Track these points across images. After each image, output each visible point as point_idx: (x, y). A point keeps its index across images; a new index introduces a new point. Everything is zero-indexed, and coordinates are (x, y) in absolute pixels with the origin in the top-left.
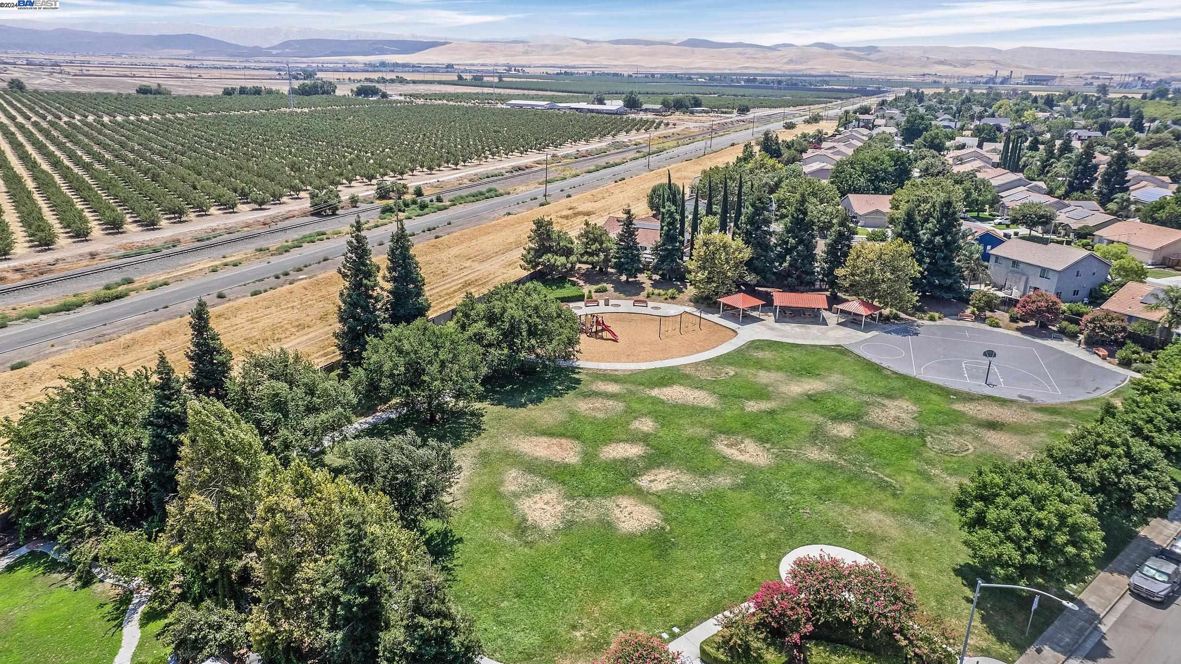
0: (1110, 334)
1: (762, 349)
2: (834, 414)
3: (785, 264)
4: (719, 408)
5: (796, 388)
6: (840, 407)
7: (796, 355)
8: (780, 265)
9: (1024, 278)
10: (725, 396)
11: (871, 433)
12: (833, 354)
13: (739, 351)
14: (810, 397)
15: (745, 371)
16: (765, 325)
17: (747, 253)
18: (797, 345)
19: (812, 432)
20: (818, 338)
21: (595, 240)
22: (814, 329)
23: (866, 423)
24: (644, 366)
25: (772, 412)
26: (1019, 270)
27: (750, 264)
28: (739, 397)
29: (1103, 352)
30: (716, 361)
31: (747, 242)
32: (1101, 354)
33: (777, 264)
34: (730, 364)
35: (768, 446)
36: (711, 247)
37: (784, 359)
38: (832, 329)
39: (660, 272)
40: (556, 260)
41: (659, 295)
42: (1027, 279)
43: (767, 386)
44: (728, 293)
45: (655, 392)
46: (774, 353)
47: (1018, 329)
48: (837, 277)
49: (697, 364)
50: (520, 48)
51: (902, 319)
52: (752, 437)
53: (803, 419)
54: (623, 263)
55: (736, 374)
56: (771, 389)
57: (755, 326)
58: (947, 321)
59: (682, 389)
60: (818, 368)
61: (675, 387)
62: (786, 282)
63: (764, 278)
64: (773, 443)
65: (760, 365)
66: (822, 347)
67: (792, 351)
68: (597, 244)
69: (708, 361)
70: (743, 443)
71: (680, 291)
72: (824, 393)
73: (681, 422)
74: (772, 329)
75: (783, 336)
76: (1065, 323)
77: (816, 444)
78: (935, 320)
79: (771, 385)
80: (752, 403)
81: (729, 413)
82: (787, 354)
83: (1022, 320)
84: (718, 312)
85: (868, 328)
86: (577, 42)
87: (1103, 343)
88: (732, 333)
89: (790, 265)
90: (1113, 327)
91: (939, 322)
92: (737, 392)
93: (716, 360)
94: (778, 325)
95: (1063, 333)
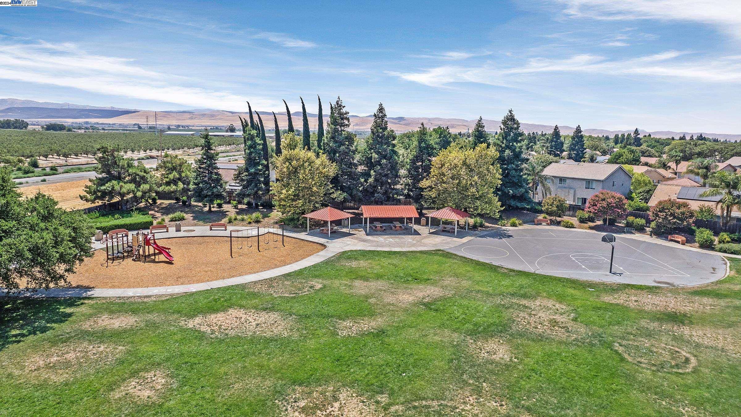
0: (682, 220)
1: (356, 259)
2: (470, 326)
3: (371, 180)
4: (296, 336)
5: (406, 297)
6: (474, 315)
7: (395, 261)
8: (366, 181)
9: (572, 191)
10: (307, 317)
11: (537, 351)
12: (436, 258)
13: (327, 262)
14: (427, 305)
15: (337, 283)
16: (357, 239)
17: (332, 170)
18: (395, 253)
19: (451, 361)
20: (413, 245)
21: (174, 169)
22: (409, 239)
23: (521, 335)
24: (194, 288)
25: (381, 333)
26: (566, 185)
27: (335, 181)
28: (329, 316)
29: (680, 238)
30: (298, 275)
31: (332, 160)
32: (680, 240)
33: (362, 180)
34: (316, 276)
35: (383, 399)
36: (294, 163)
37: (382, 267)
38: (425, 237)
39: (246, 200)
40: (121, 187)
41: (243, 220)
42: (575, 191)
43: (367, 297)
44: (315, 209)
45: (195, 322)
46: (369, 261)
47: (591, 228)
48: (422, 189)
49: (271, 279)
50: (187, 116)
51: (488, 227)
52: (352, 385)
53: (430, 339)
54: (202, 190)
55: (325, 286)
56: (372, 301)
57: (346, 239)
58: (527, 226)
59: (241, 313)
60: (424, 273)
61: (231, 311)
62: (373, 199)
63: (351, 195)
64: (392, 393)
65: (356, 275)
66: (421, 252)
67: (390, 257)
68: (174, 173)
69: (287, 276)
70: (336, 399)
71: (265, 216)
72: (443, 299)
73: (223, 370)
74: (364, 241)
75: (378, 246)
76: (631, 219)
77: (466, 383)
78: (516, 226)
79: (372, 296)
80: (348, 323)
81: (312, 344)
82: (385, 262)
83: (590, 221)
84: (306, 231)
85: (460, 235)
86: (225, 113)
87: (678, 230)
88: (320, 247)
89: (376, 180)
90: (683, 214)
91: (520, 227)
92: (326, 310)
93: (299, 273)
94: (369, 238)
95: (631, 228)
